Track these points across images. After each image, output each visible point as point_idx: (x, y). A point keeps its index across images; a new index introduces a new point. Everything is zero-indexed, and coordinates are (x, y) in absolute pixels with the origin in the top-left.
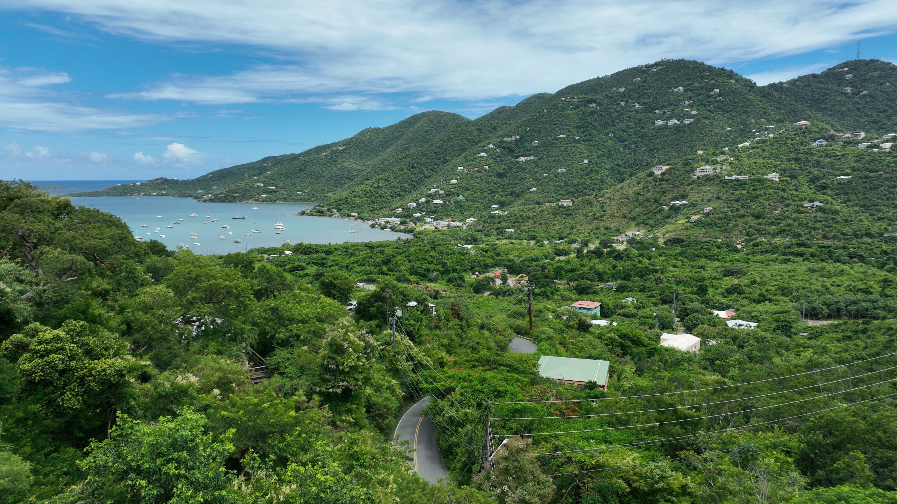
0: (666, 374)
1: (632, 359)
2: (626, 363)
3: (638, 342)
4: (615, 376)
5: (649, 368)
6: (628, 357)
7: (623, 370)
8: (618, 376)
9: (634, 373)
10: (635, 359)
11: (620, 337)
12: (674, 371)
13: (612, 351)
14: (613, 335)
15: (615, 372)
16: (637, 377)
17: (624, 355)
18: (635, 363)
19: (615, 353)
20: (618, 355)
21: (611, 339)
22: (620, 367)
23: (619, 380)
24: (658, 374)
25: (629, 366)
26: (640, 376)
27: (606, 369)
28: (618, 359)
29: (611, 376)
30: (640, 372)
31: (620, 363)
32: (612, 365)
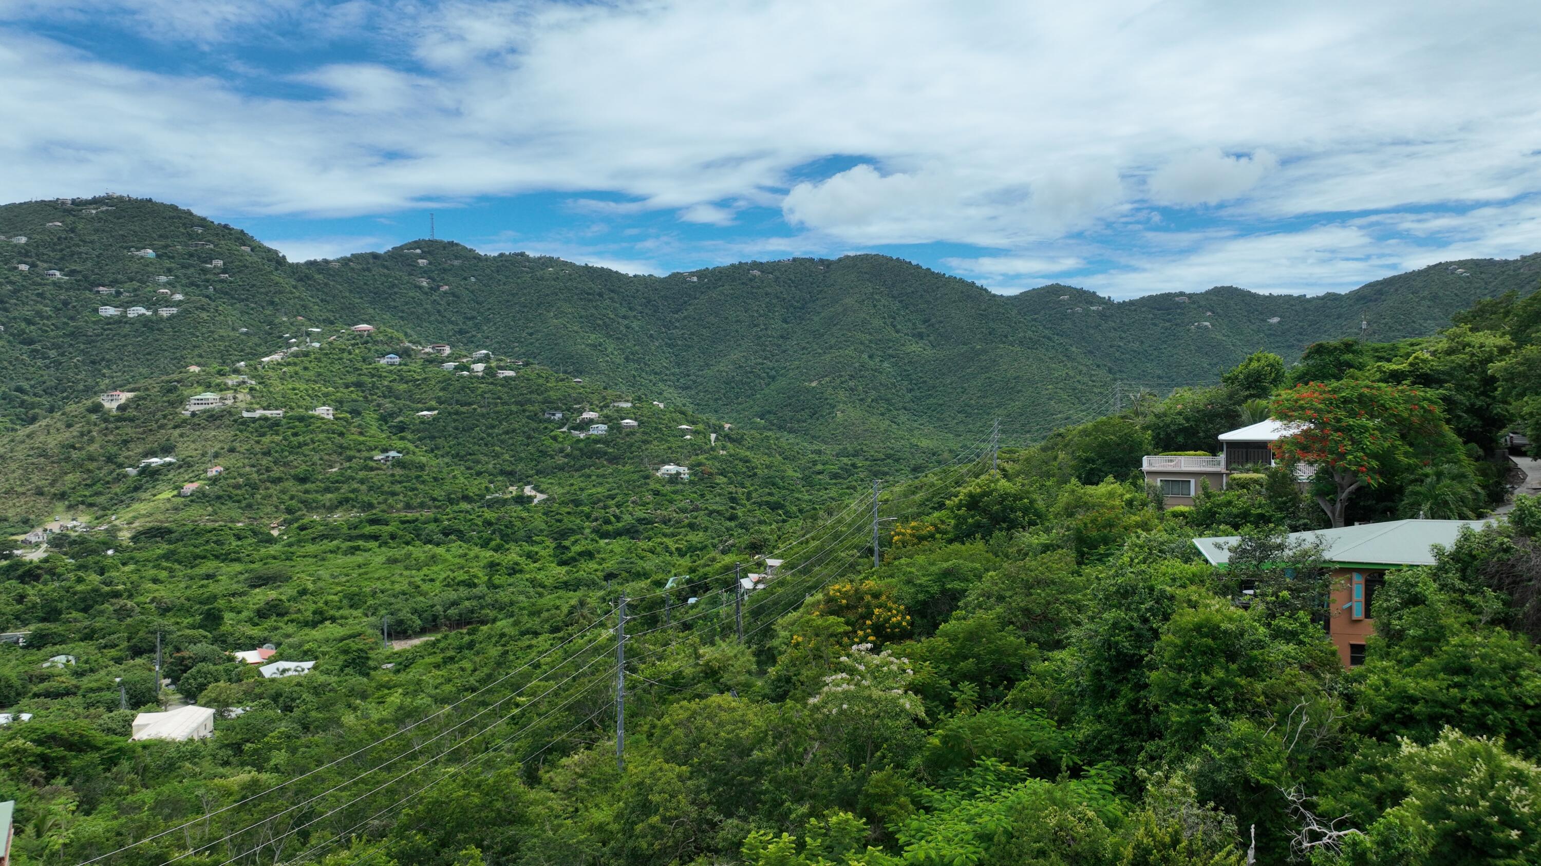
0: (147, 796)
1: (69, 783)
2: (55, 794)
3: (80, 745)
4: (30, 829)
5: (110, 792)
6: (60, 781)
7: (49, 812)
8: (36, 826)
9: (73, 812)
10: (76, 782)
11: (39, 742)
12: (160, 785)
13: (19, 777)
14: (20, 742)
15: (28, 820)
16: (82, 818)
17: (49, 778)
18: (76, 790)
19: (27, 779)
20: (35, 783)
21: (16, 751)
22: (41, 805)
23: (39, 835)
24: (130, 798)
25: (63, 799)
26: (88, 813)
27: (8, 819)
28: (36, 789)
29: (18, 832)
30: (87, 806)
31: (42, 797)
32: (21, 806)
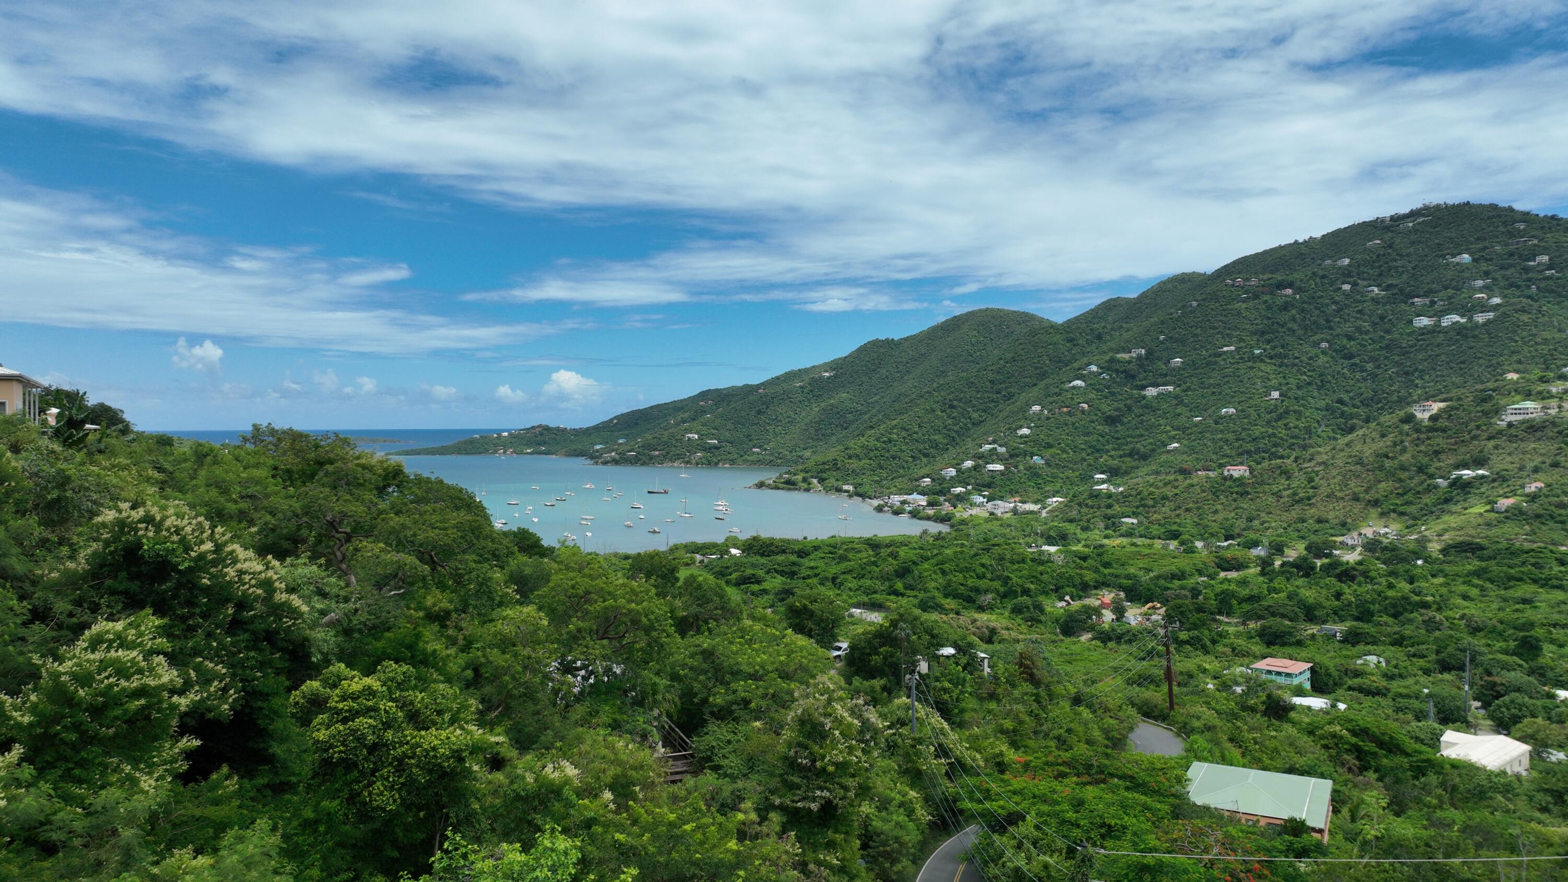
0: (1456, 816)
1: (1380, 779)
2: (1367, 786)
3: (1392, 747)
4: (1345, 811)
5: (1418, 801)
6: (1372, 776)
7: (1363, 801)
8: (1350, 811)
9: (1384, 809)
10: (1387, 780)
11: (1354, 733)
12: (1473, 810)
13: (1336, 760)
14: (1338, 728)
15: (1344, 803)
16: (1392, 817)
17: (1363, 769)
18: (1387, 788)
19: (1343, 765)
20: (1350, 770)
21: (1334, 736)
22: (1355, 793)
23: (1353, 820)
24: (1439, 813)
25: (1375, 793)
26: (1398, 814)
27: (1327, 797)
28: (1350, 776)
29: (1336, 811)
30: (1398, 807)
31: (1355, 786)
32: (1338, 787)
